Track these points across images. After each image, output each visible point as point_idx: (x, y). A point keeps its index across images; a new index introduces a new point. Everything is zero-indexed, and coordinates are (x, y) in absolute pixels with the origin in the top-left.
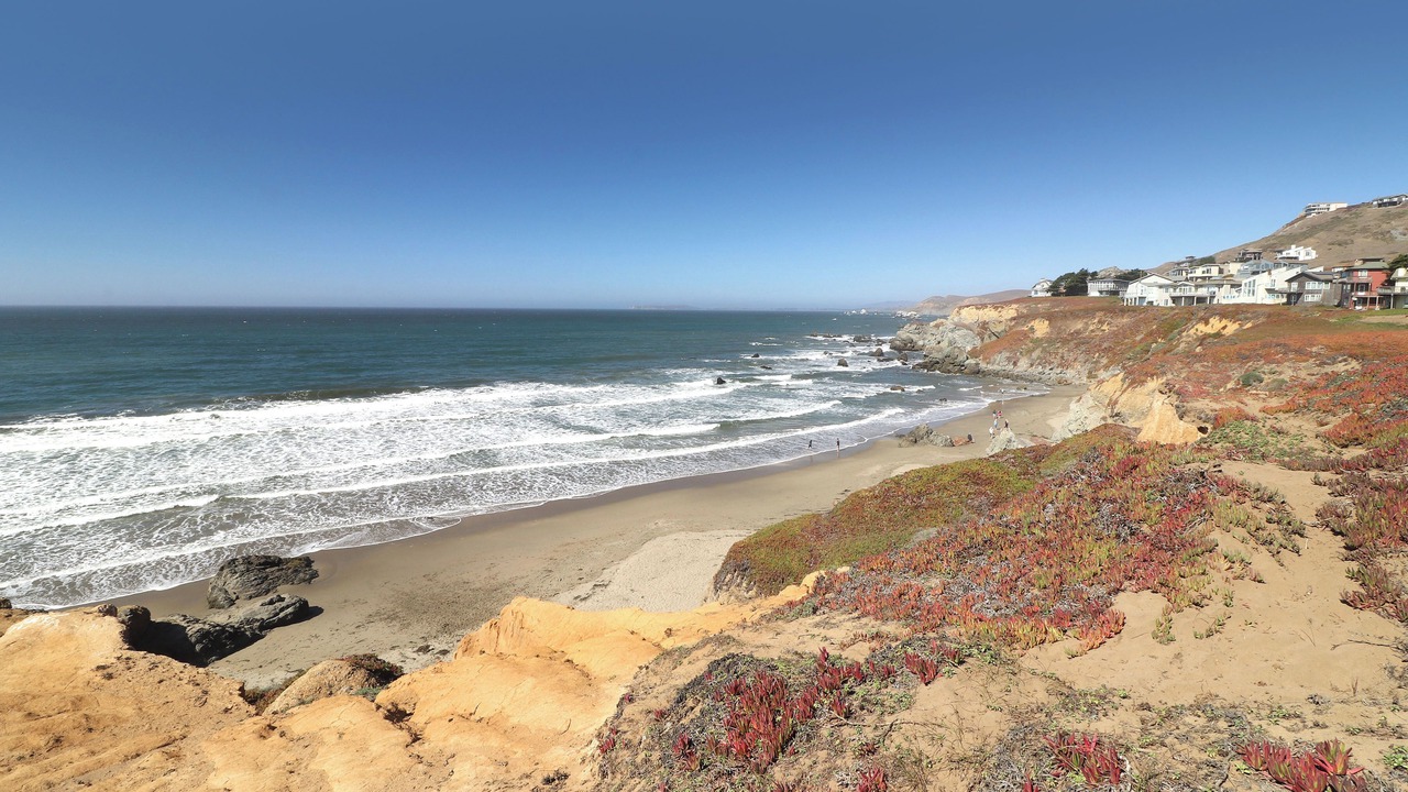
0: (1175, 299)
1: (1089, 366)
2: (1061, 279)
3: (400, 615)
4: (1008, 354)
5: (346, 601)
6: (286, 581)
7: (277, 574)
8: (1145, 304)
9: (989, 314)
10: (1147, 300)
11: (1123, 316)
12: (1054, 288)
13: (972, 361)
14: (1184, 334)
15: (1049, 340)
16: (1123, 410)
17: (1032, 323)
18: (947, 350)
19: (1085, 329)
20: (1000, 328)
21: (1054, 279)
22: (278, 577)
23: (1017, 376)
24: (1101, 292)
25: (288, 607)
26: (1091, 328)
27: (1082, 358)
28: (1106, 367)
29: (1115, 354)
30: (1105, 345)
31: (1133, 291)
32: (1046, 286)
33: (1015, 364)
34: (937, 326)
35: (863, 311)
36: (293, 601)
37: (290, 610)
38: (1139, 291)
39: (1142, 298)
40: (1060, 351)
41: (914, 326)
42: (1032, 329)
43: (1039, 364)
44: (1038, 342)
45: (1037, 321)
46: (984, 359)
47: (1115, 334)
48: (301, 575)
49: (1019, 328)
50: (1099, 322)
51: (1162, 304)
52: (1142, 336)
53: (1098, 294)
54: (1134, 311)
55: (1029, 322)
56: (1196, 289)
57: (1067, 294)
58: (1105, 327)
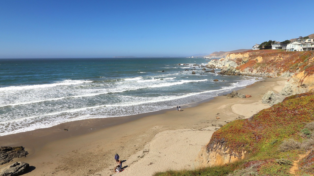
0: (304, 49)
1: (277, 71)
2: (263, 44)
3: (69, 167)
4: (249, 68)
5: (43, 163)
6: (16, 157)
7: (11, 154)
8: (293, 51)
9: (240, 56)
10: (294, 49)
11: (287, 55)
12: (260, 47)
13: (237, 71)
14: (310, 60)
15: (263, 63)
16: (305, 83)
17: (257, 58)
18: (229, 68)
19: (275, 59)
20: (246, 60)
21: (260, 44)
22: (12, 155)
23: (253, 76)
24: (276, 48)
25: (22, 167)
26: (277, 59)
27: (274, 69)
28: (283, 72)
29: (286, 67)
30: (282, 64)
31: (289, 47)
32: (258, 46)
33: (252, 72)
34: (221, 60)
35: (192, 57)
36: (23, 164)
37: (23, 168)
38: (291, 47)
39: (293, 49)
40: (267, 67)
41: (214, 61)
42: (257, 60)
43: (260, 71)
44: (259, 64)
45: (258, 57)
46: (241, 70)
47: (285, 61)
48: (21, 154)
49: (253, 60)
50: (279, 57)
51: (300, 51)
52: (295, 61)
53: (275, 48)
54: (291, 53)
55: (256, 58)
56: (311, 45)
57: (265, 49)
58: (281, 59)
